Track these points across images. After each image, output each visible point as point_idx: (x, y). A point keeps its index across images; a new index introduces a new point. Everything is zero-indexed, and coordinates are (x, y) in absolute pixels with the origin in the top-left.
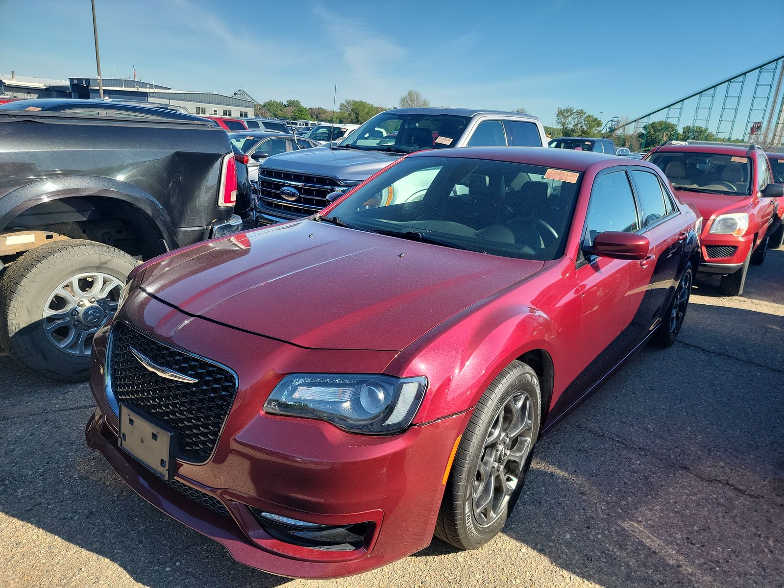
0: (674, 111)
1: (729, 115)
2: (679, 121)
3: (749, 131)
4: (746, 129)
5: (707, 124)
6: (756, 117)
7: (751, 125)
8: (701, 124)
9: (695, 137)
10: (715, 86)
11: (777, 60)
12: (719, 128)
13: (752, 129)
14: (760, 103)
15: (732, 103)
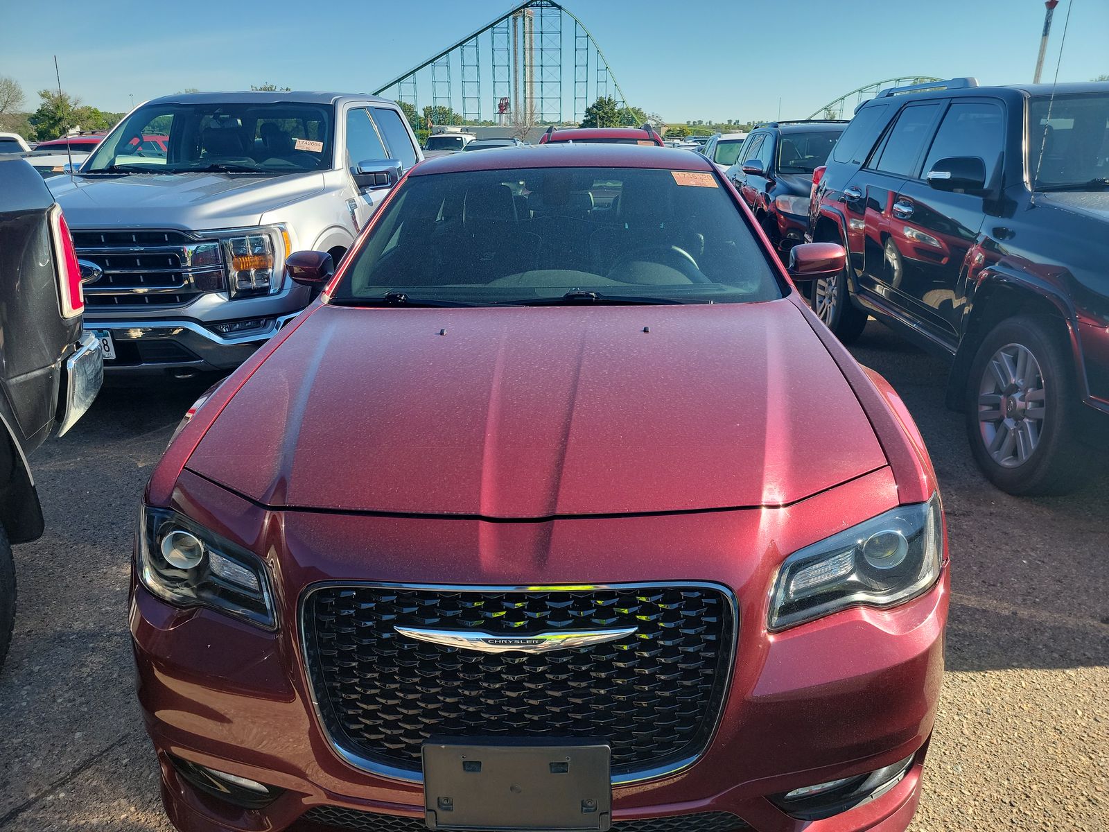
0: (406, 86)
1: (471, 89)
2: (416, 101)
3: (498, 110)
4: (494, 106)
5: (450, 102)
6: (503, 91)
7: (498, 101)
8: (443, 103)
9: (440, 120)
10: (447, 52)
11: (507, 16)
12: (464, 108)
13: (500, 106)
14: (502, 74)
15: (471, 73)
